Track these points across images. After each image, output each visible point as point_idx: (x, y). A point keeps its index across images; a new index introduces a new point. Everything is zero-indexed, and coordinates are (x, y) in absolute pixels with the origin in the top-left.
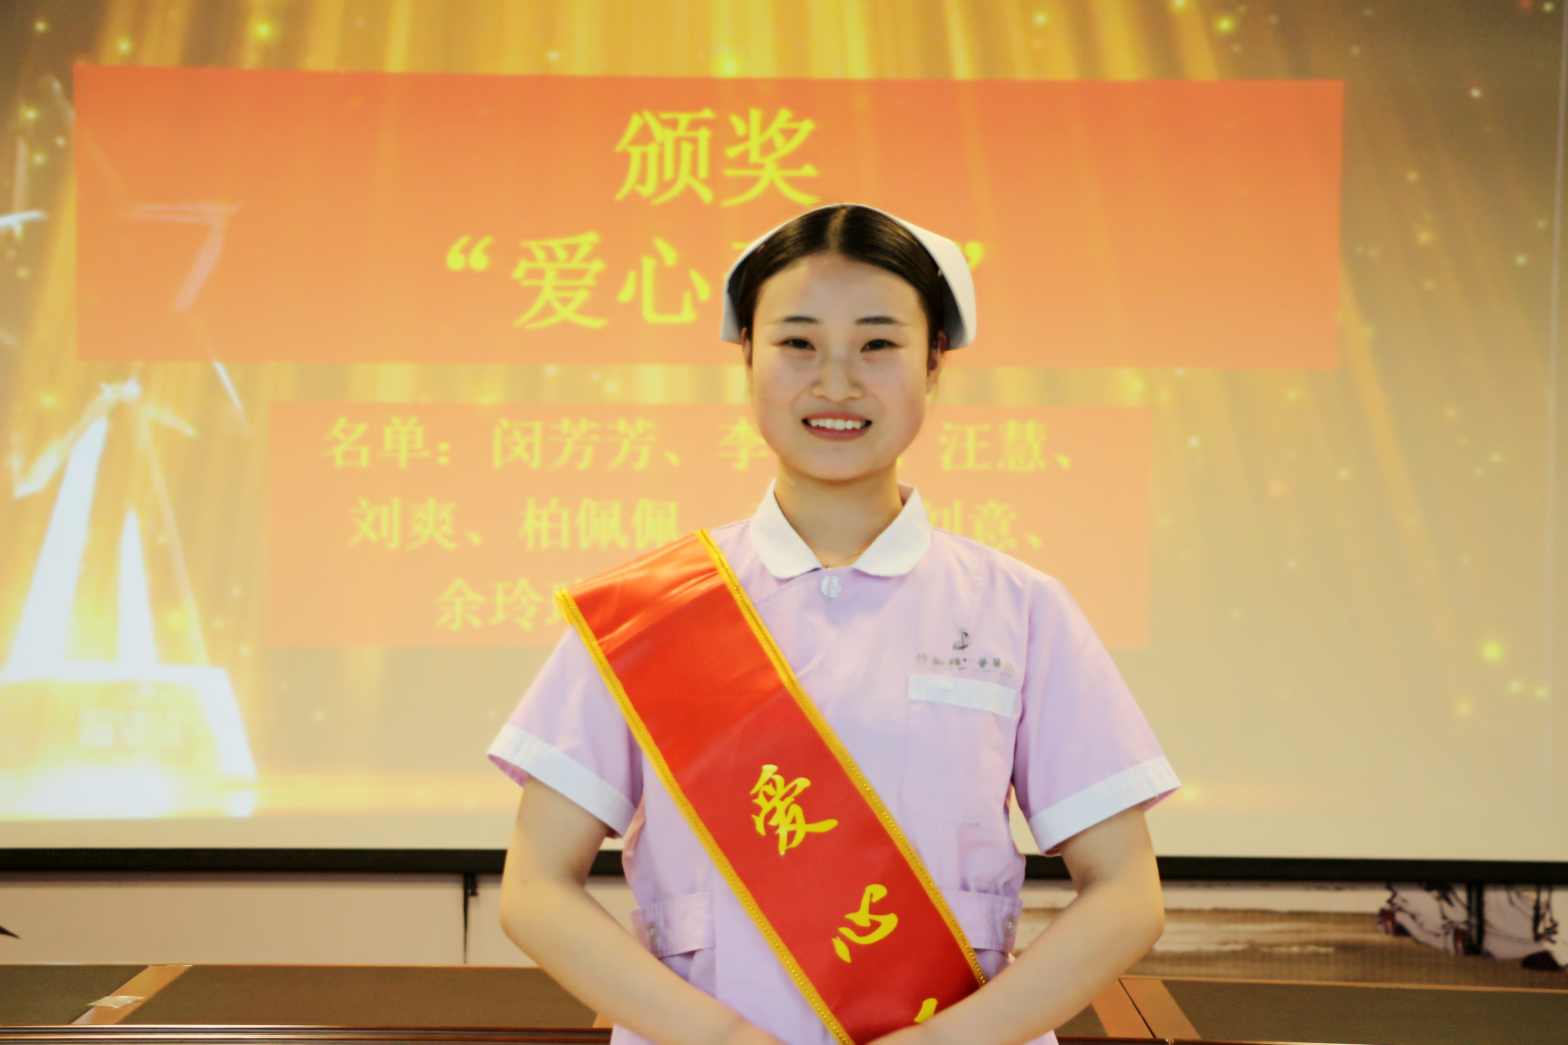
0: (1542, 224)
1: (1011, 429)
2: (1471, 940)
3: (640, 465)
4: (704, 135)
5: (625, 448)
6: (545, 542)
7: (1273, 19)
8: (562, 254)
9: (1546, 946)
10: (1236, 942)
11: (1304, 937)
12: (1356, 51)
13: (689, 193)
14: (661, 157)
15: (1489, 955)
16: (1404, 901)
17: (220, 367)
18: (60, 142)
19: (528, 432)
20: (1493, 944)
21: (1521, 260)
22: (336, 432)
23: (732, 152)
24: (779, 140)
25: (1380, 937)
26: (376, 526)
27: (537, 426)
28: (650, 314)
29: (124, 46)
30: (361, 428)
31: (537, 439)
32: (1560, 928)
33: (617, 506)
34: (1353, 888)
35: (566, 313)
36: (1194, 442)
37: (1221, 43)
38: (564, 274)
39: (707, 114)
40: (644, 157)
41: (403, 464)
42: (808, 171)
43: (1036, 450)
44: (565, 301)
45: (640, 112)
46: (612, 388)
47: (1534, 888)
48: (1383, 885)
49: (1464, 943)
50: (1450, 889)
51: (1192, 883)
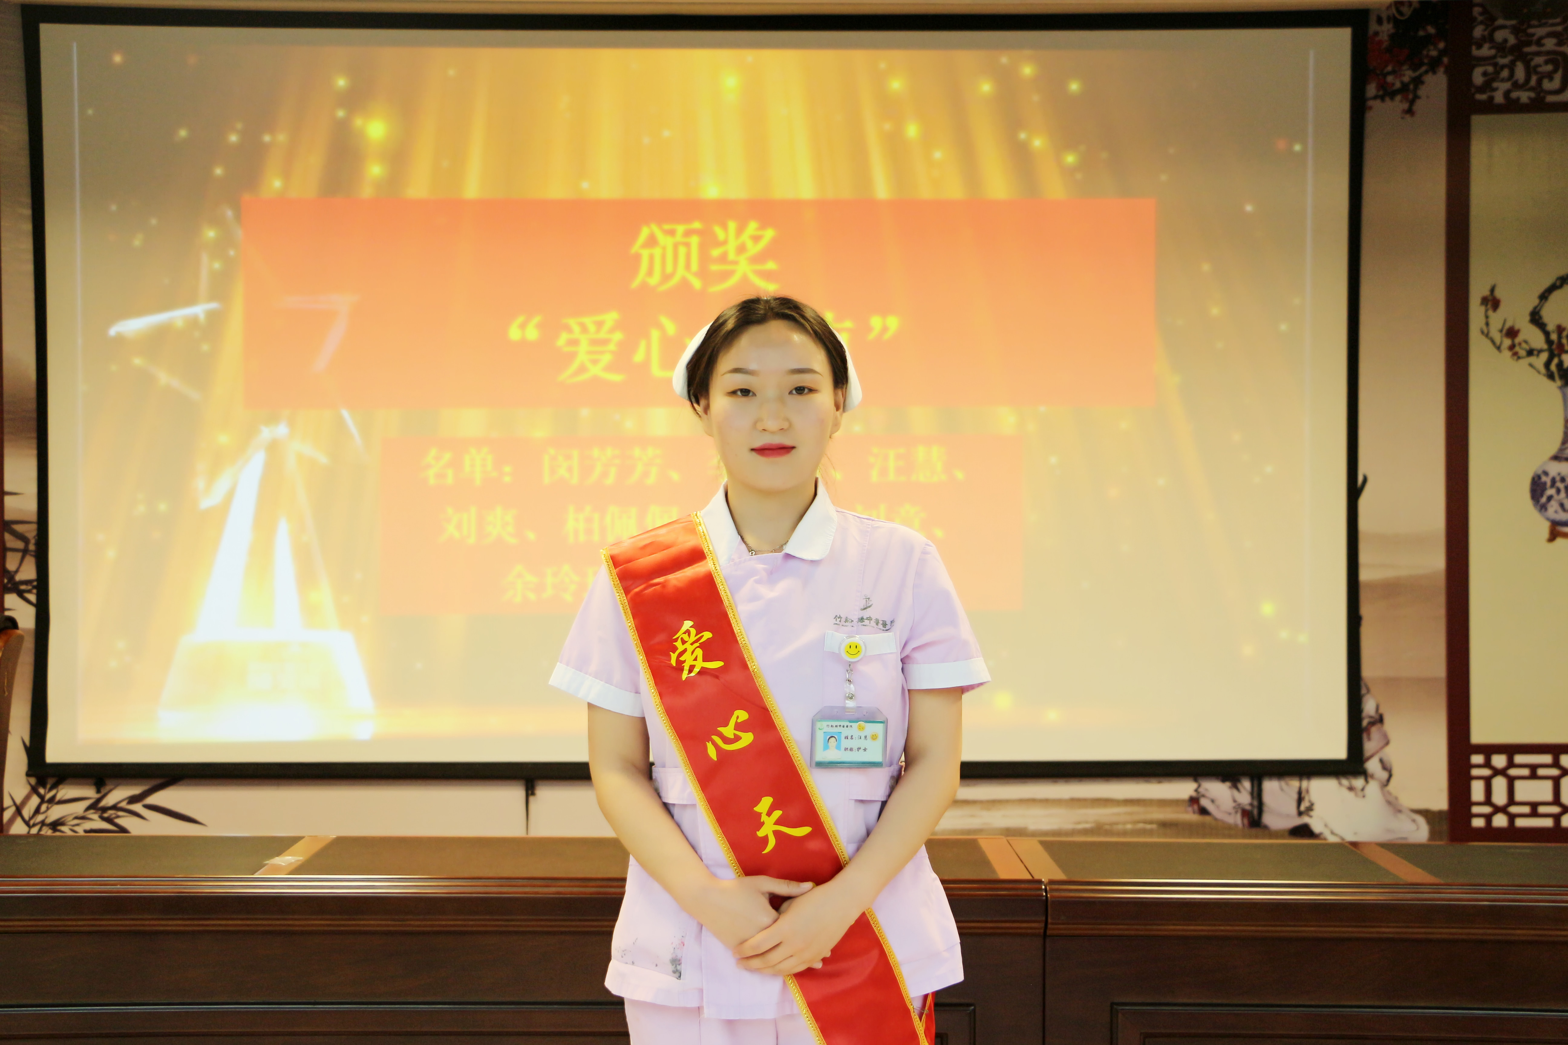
0: (1297, 301)
1: (921, 452)
2: (1253, 817)
3: (651, 480)
4: (695, 240)
5: (640, 468)
6: (582, 538)
7: (1104, 155)
8: (592, 328)
9: (1305, 820)
10: (1087, 822)
11: (1136, 818)
12: (1164, 177)
13: (685, 283)
14: (664, 257)
15: (1266, 827)
16: (1206, 790)
17: (345, 414)
18: (232, 253)
19: (568, 457)
20: (1268, 819)
21: (1283, 327)
22: (430, 458)
23: (716, 252)
24: (749, 244)
25: (1190, 816)
26: (459, 527)
27: (575, 453)
28: (657, 371)
29: (277, 183)
30: (447, 456)
31: (575, 462)
32: (1316, 807)
33: (634, 511)
35: (595, 371)
36: (1053, 460)
37: (1068, 172)
38: (594, 342)
39: (697, 225)
40: (651, 258)
41: (478, 482)
42: (771, 265)
43: (939, 466)
44: (595, 362)
45: (647, 223)
46: (629, 425)
47: (1298, 779)
48: (1191, 779)
49: (1248, 819)
50: (1239, 781)
51: (1055, 780)
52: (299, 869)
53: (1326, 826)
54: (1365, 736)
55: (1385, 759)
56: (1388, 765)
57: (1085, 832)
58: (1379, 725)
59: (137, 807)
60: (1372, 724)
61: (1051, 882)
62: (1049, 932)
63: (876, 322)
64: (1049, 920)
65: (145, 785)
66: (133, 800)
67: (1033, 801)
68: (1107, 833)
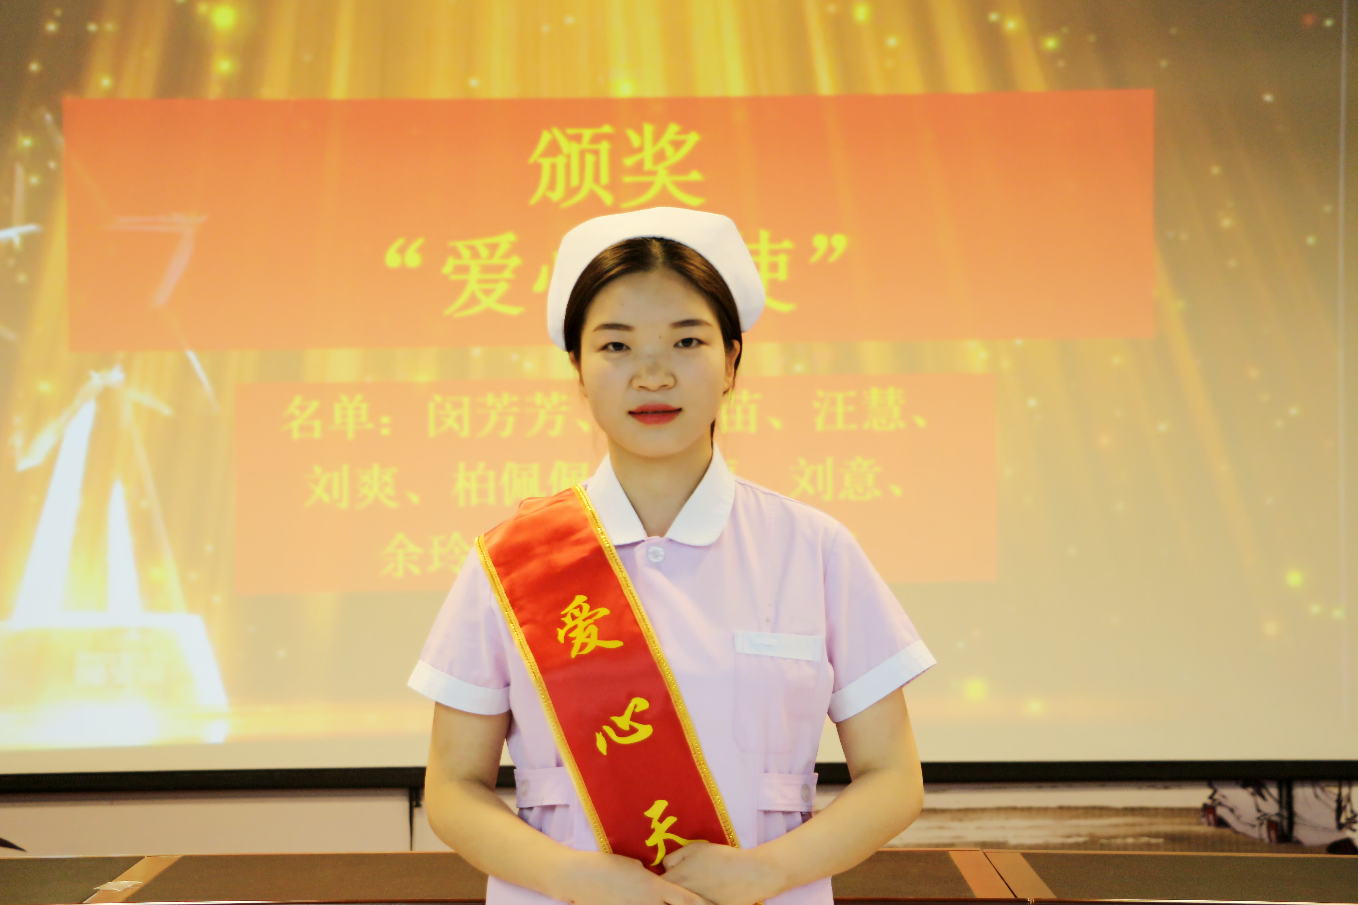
0: (1328, 209)
1: (874, 395)
2: (1282, 830)
3: (556, 431)
4: (604, 147)
5: (542, 417)
6: (474, 500)
7: (1092, 38)
8: (484, 252)
9: (1348, 834)
10: (1078, 835)
11: (1138, 830)
12: (1164, 63)
13: (593, 197)
14: (568, 167)
15: (1298, 840)
16: (1224, 796)
17: (192, 355)
18: (52, 165)
19: (457, 405)
20: (1301, 833)
21: (1311, 240)
22: (293, 409)
23: (629, 161)
24: (669, 150)
25: (1204, 828)
26: (328, 489)
27: (466, 400)
29: (106, 82)
30: (314, 405)
31: (466, 412)
33: (535, 468)
34: (1180, 787)
35: (488, 302)
36: (1032, 403)
37: (1047, 59)
38: (487, 269)
39: (607, 129)
40: (554, 167)
41: (351, 435)
42: (695, 176)
43: (896, 412)
44: (488, 292)
45: (549, 129)
46: (530, 366)
47: (1337, 784)
48: (1206, 783)
49: (1276, 832)
50: (1264, 786)
51: (1040, 784)
52: (138, 896)
57: (1077, 846)
63: (820, 241)
67: (1014, 809)
68: (1102, 847)
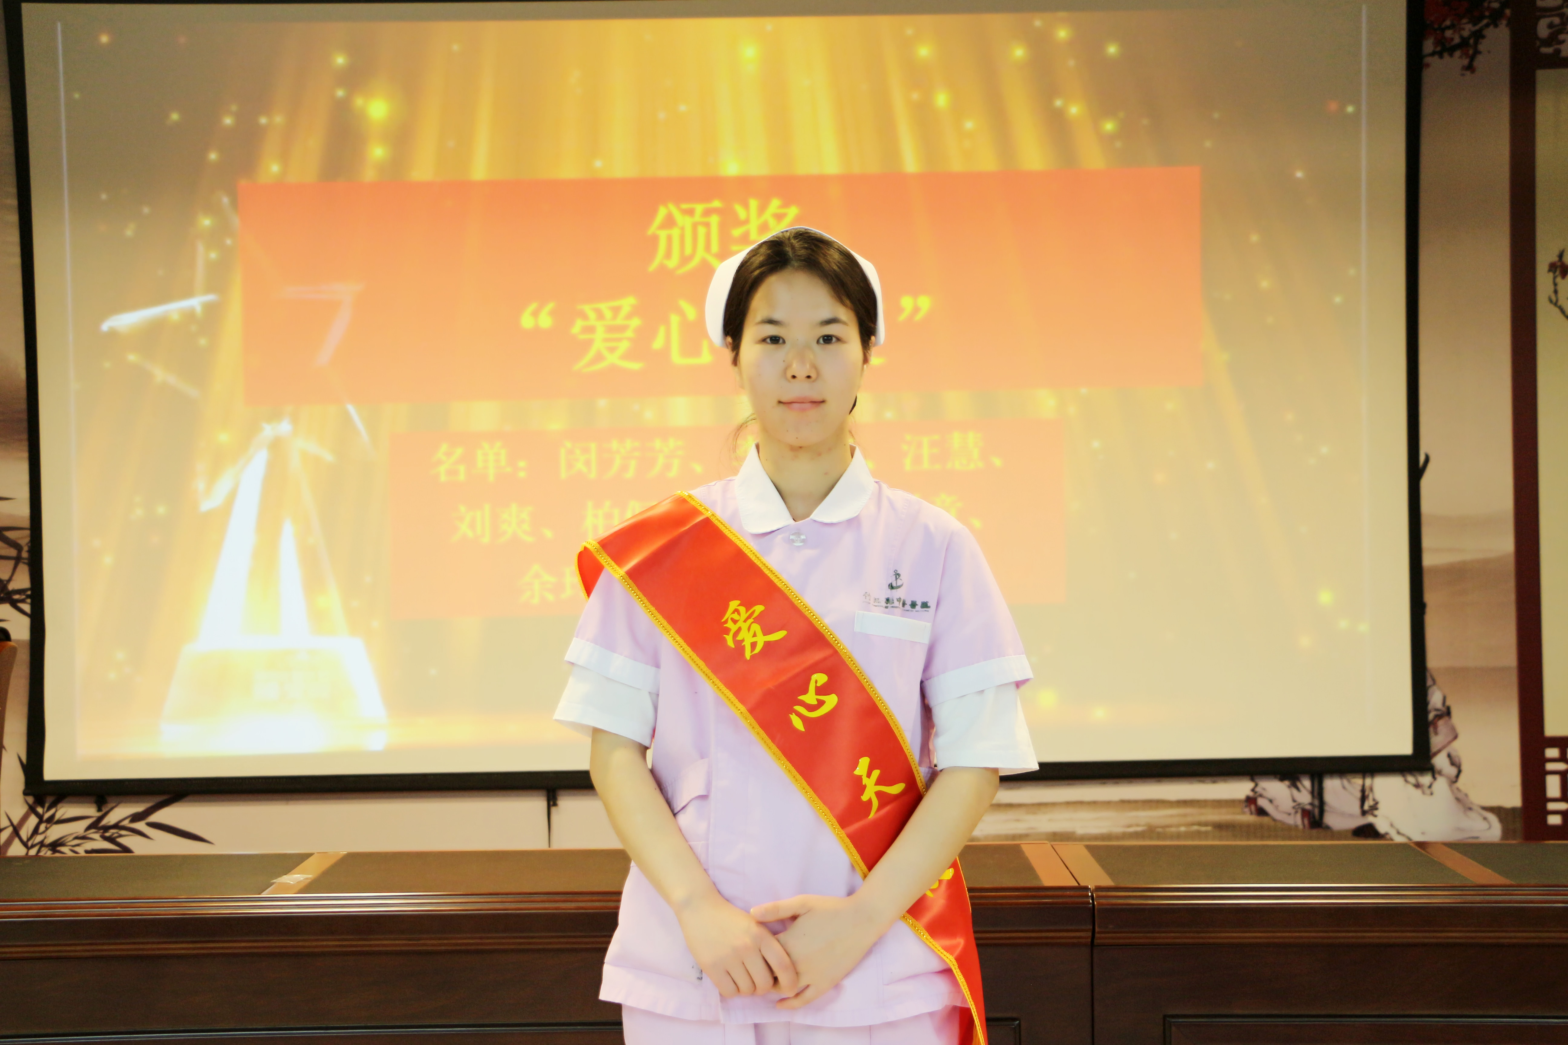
0: (1352, 272)
1: (956, 438)
2: (1314, 817)
3: (673, 473)
4: (714, 220)
5: (661, 461)
7: (1145, 121)
8: (608, 314)
9: (1370, 819)
10: (1138, 825)
11: (1190, 819)
12: (1208, 144)
13: (705, 265)
14: (682, 238)
15: (1328, 828)
16: (1264, 789)
17: (351, 408)
18: (229, 242)
19: (586, 451)
20: (1330, 819)
21: (1338, 299)
22: (440, 455)
23: (737, 232)
24: (772, 223)
25: (1247, 817)
26: (472, 526)
27: (593, 446)
28: (677, 358)
29: (275, 168)
30: (459, 451)
31: (593, 456)
32: (1380, 806)
34: (1225, 781)
35: (613, 359)
36: (1096, 444)
37: (1107, 140)
38: (611, 329)
39: (716, 204)
40: (669, 239)
41: (491, 478)
43: (976, 453)
44: (612, 350)
45: (665, 203)
46: (649, 415)
47: (1361, 776)
48: (1248, 777)
49: (1309, 819)
50: (1298, 779)
51: (1104, 781)
52: (309, 887)
53: (1392, 825)
54: (1431, 730)
55: (1453, 754)
56: (1457, 760)
57: (1137, 835)
58: (1446, 718)
59: (140, 826)
60: (1439, 717)
61: (1098, 889)
62: (1096, 941)
63: (907, 303)
64: (1097, 929)
65: (148, 802)
66: (136, 818)
67: (1081, 803)
68: (1160, 836)
